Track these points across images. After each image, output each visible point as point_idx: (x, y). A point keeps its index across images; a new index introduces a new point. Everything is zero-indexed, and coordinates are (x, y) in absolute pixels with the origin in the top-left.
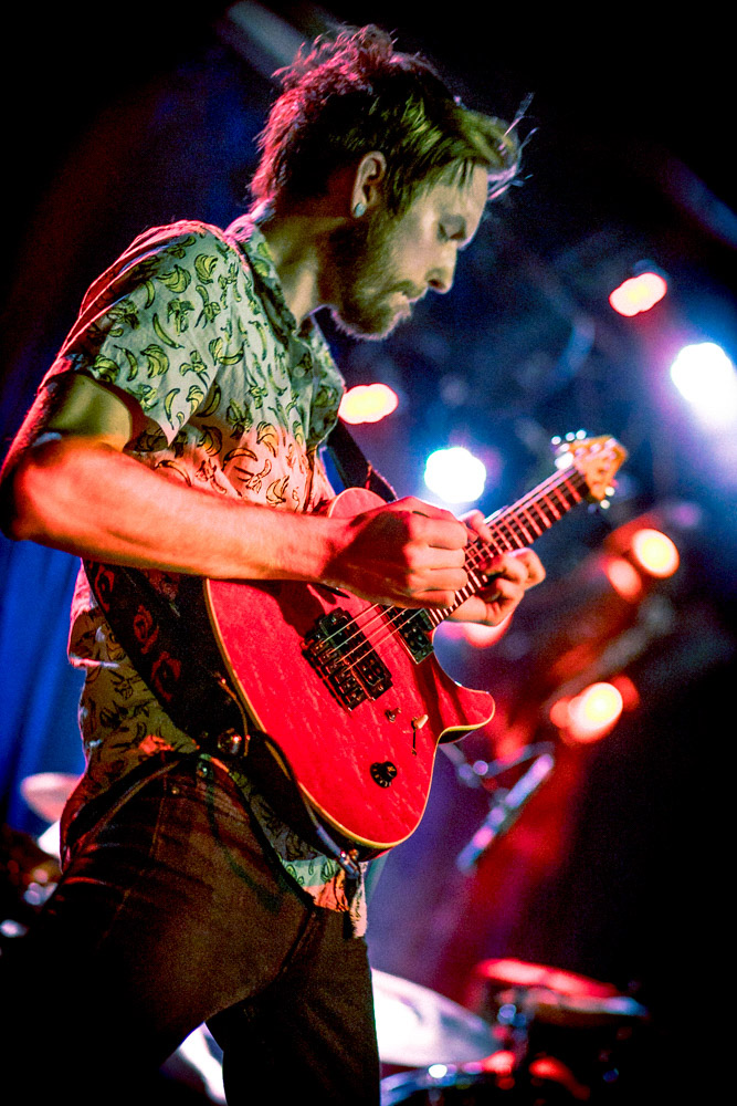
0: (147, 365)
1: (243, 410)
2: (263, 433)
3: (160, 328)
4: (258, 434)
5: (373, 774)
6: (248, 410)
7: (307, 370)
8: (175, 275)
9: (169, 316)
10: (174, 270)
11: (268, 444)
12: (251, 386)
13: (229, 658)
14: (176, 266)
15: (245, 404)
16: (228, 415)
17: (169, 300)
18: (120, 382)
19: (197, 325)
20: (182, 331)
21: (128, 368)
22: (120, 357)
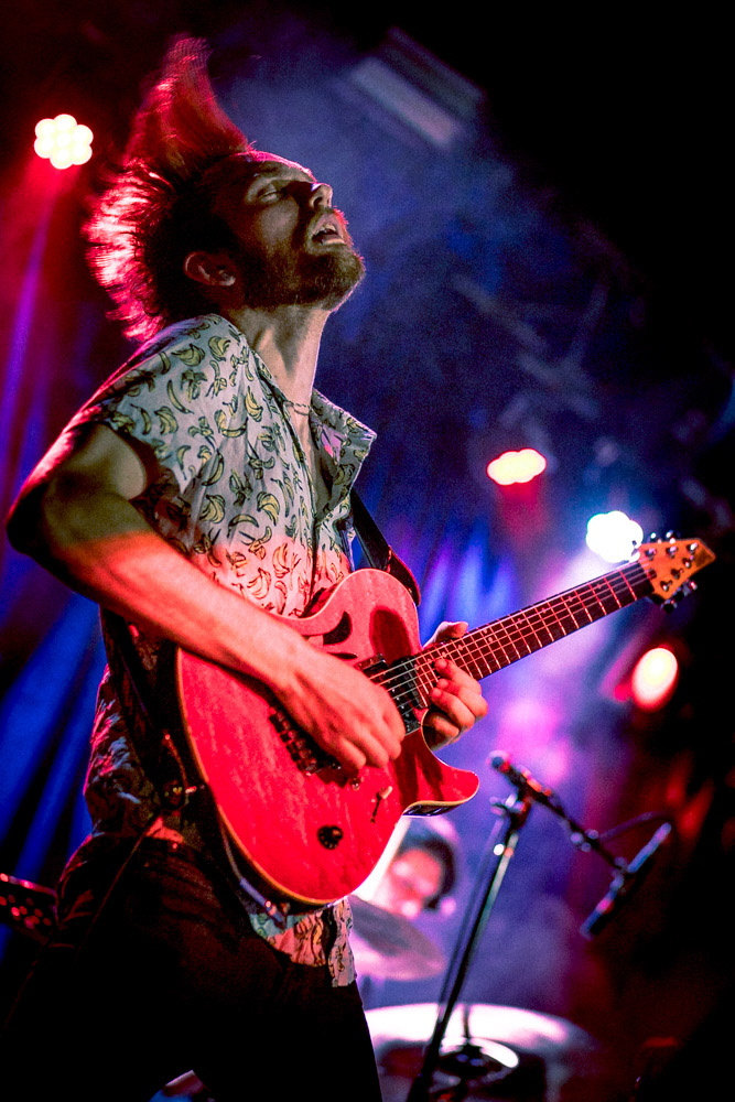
0: (160, 424)
2: (263, 502)
3: (173, 393)
4: (259, 502)
6: (247, 479)
8: (190, 352)
10: (189, 347)
14: (191, 345)
15: (245, 475)
16: (231, 483)
17: (183, 371)
18: (137, 433)
19: (207, 395)
20: (194, 398)
21: (143, 425)
22: (136, 415)
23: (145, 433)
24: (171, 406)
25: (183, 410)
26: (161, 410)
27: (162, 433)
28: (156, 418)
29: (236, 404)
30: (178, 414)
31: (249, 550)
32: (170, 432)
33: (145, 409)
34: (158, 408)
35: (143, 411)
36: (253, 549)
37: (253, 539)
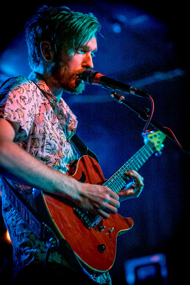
0: (18, 115)
1: (43, 130)
2: (51, 137)
3: (19, 103)
4: (50, 137)
5: (98, 249)
6: (45, 130)
7: (62, 116)
8: (19, 89)
9: (21, 100)
10: (19, 88)
11: (53, 140)
12: (44, 123)
13: (51, 215)
14: (19, 87)
15: (44, 129)
16: (40, 133)
17: (20, 96)
18: (12, 119)
19: (28, 103)
20: (25, 105)
21: (13, 115)
22: (10, 112)
23: (15, 118)
24: (20, 108)
25: (24, 109)
26: (17, 110)
27: (19, 118)
28: (16, 113)
29: (36, 106)
30: (23, 110)
31: (50, 154)
32: (22, 117)
33: (13, 110)
34: (16, 110)
35: (12, 111)
36: (51, 153)
37: (50, 150)
